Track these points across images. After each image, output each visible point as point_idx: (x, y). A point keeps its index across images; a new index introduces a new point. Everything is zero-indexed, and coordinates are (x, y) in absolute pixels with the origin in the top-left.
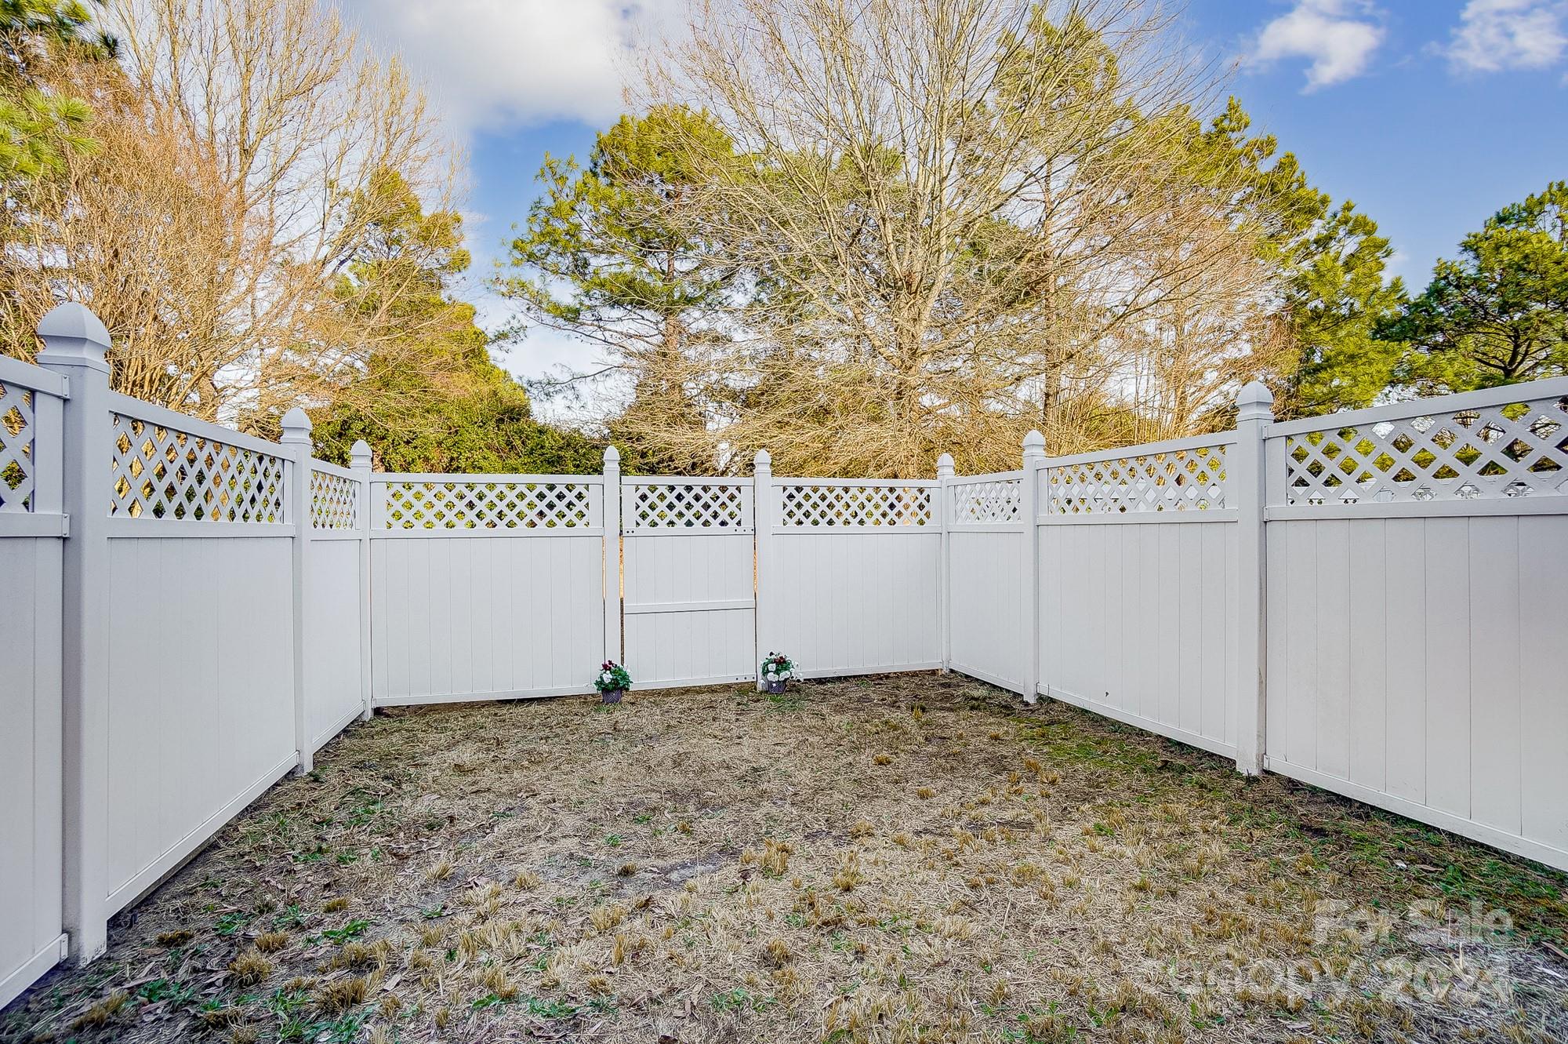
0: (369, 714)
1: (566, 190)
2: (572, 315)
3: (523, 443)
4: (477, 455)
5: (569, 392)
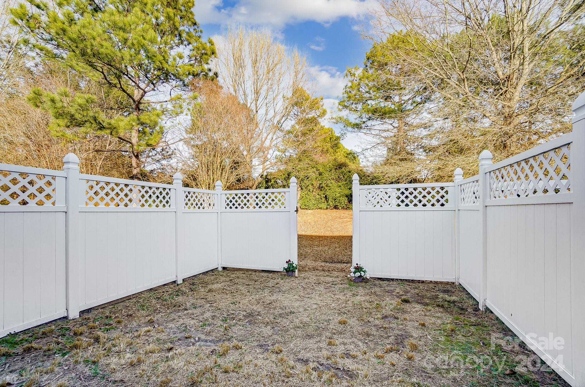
0: (220, 269)
1: (356, 79)
2: (357, 126)
3: (343, 176)
4: (328, 182)
5: (362, 156)
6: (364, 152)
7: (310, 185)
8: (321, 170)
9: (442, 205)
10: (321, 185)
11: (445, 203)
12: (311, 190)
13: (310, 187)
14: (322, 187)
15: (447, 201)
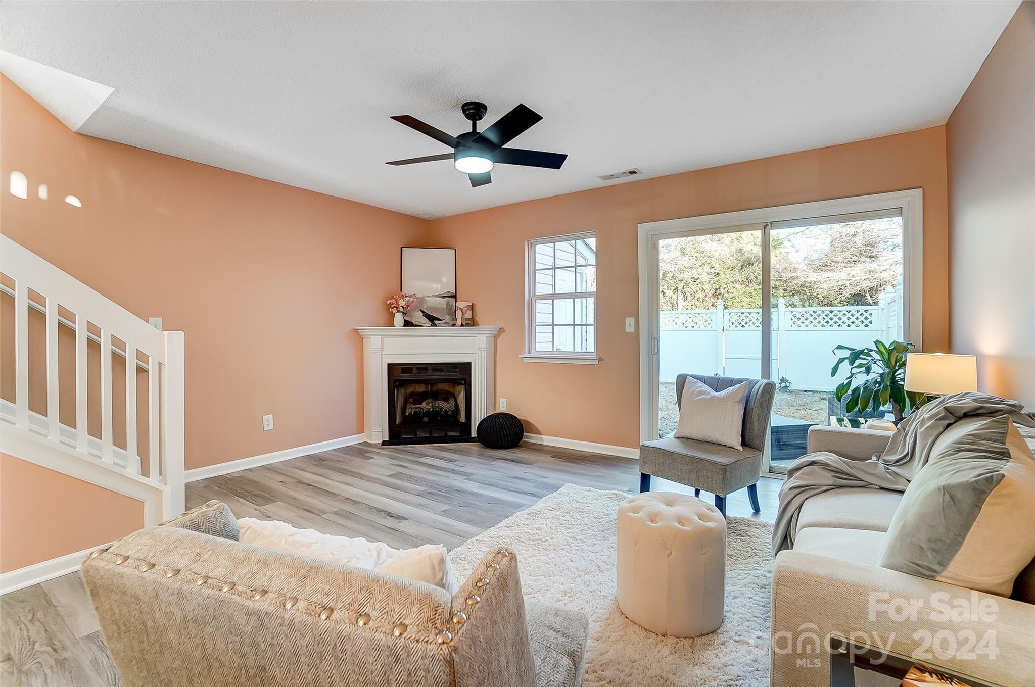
6: (791, 238)
7: (699, 292)
8: (718, 268)
9: (867, 326)
10: (718, 292)
11: (869, 324)
12: (701, 299)
13: (700, 294)
14: (720, 294)
15: (871, 322)
